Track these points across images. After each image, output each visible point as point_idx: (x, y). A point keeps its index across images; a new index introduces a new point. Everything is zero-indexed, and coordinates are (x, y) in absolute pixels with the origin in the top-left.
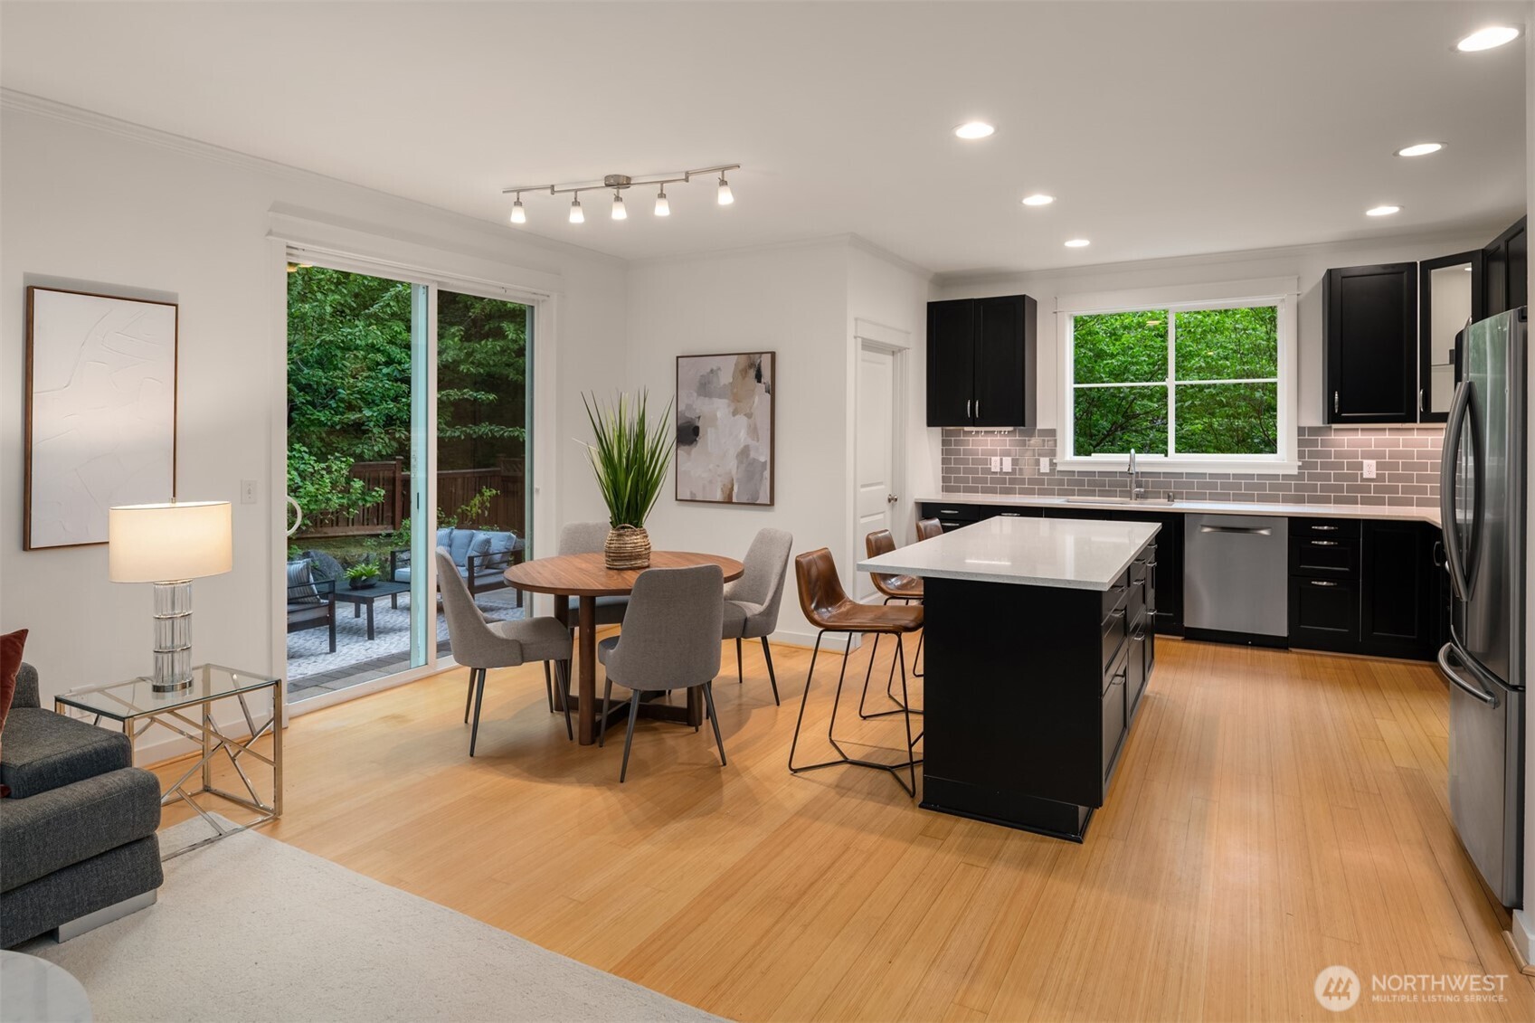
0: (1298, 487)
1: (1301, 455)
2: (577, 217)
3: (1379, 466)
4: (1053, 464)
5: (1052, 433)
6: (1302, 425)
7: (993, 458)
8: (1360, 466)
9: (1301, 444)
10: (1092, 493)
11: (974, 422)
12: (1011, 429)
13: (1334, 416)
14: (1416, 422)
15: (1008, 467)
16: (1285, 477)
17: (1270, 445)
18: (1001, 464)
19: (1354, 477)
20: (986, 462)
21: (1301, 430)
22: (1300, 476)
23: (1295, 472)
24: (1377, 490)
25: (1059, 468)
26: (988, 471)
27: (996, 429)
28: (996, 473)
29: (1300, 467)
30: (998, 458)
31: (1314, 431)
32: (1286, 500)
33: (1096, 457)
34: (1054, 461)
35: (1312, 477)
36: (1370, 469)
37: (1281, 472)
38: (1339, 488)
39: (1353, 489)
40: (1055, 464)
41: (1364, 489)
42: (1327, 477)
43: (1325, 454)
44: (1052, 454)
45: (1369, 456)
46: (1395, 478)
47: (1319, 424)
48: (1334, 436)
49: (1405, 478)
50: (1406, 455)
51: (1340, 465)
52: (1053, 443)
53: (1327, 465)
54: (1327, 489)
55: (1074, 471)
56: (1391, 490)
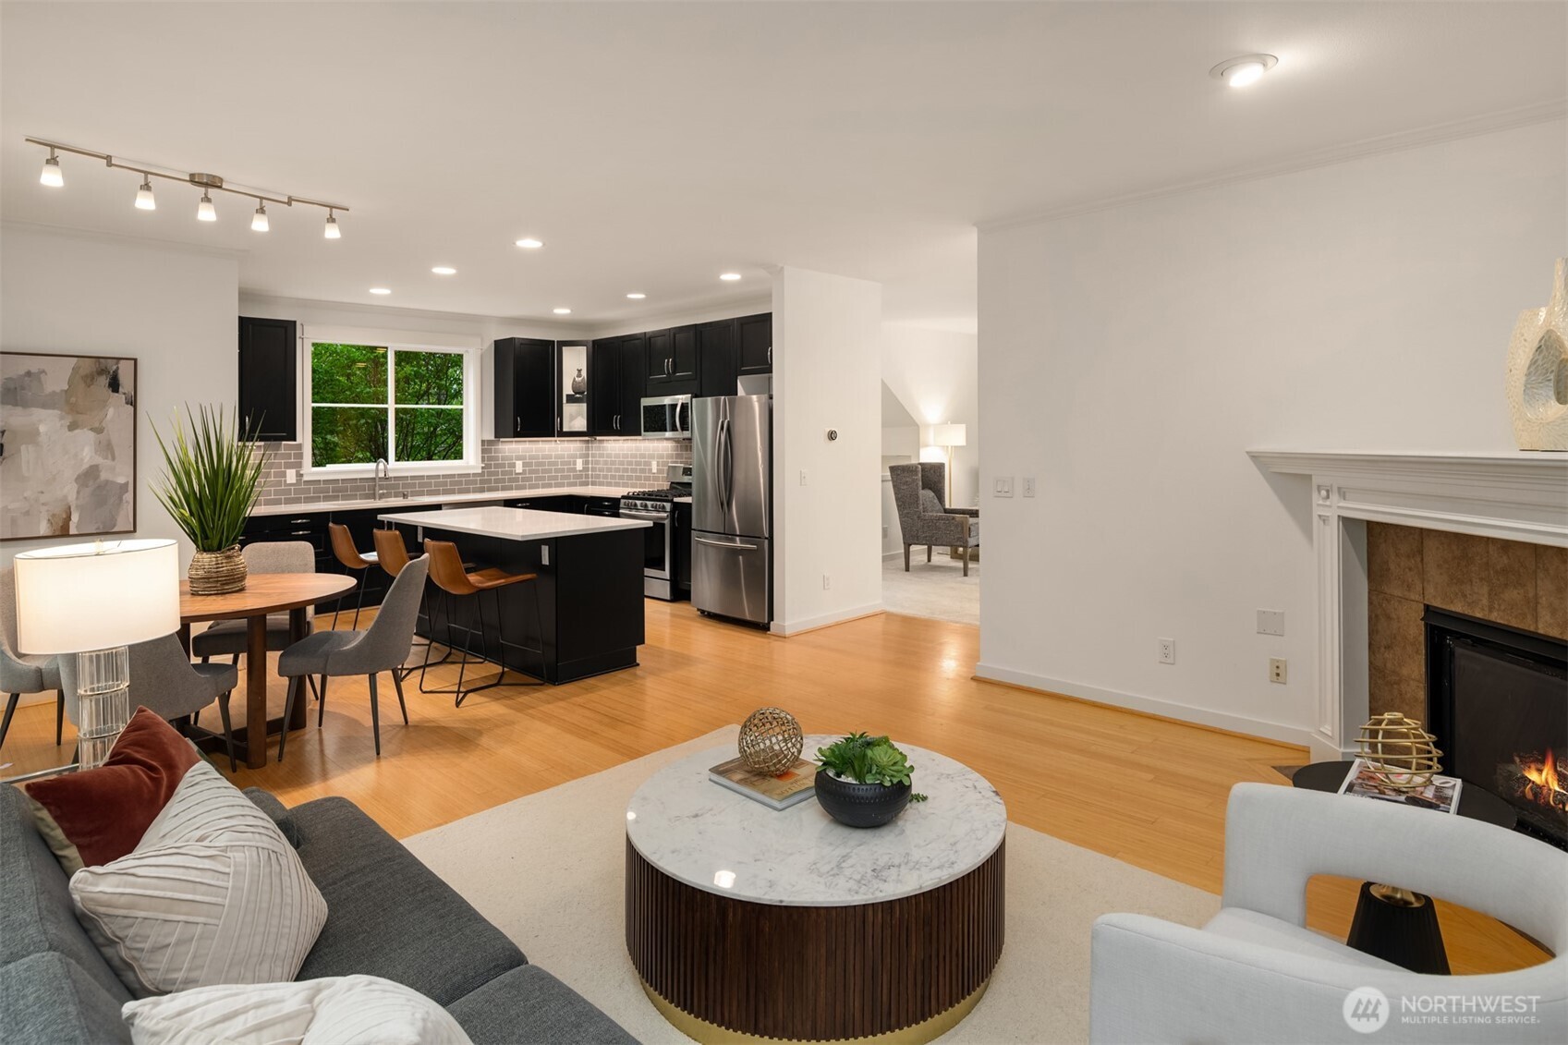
0: (482, 482)
1: (483, 460)
2: (145, 203)
3: (524, 465)
4: (299, 475)
5: (300, 447)
6: (484, 439)
8: (513, 465)
9: (484, 451)
10: (335, 498)
13: (500, 433)
14: (554, 436)
16: (474, 475)
17: (459, 455)
19: (511, 473)
21: (483, 442)
22: (482, 474)
23: (480, 471)
24: (523, 480)
25: (305, 478)
29: (483, 468)
31: (490, 442)
32: (475, 491)
33: (330, 467)
34: (301, 472)
35: (490, 474)
36: (519, 467)
37: (471, 472)
38: (504, 480)
39: (511, 480)
40: (302, 475)
41: (516, 480)
42: (497, 473)
43: (496, 458)
44: (299, 465)
45: (518, 458)
46: (531, 472)
47: (493, 438)
48: (500, 446)
49: (536, 471)
50: (536, 457)
51: (503, 466)
52: (300, 456)
53: (497, 466)
54: (497, 481)
55: (320, 481)
56: (529, 479)
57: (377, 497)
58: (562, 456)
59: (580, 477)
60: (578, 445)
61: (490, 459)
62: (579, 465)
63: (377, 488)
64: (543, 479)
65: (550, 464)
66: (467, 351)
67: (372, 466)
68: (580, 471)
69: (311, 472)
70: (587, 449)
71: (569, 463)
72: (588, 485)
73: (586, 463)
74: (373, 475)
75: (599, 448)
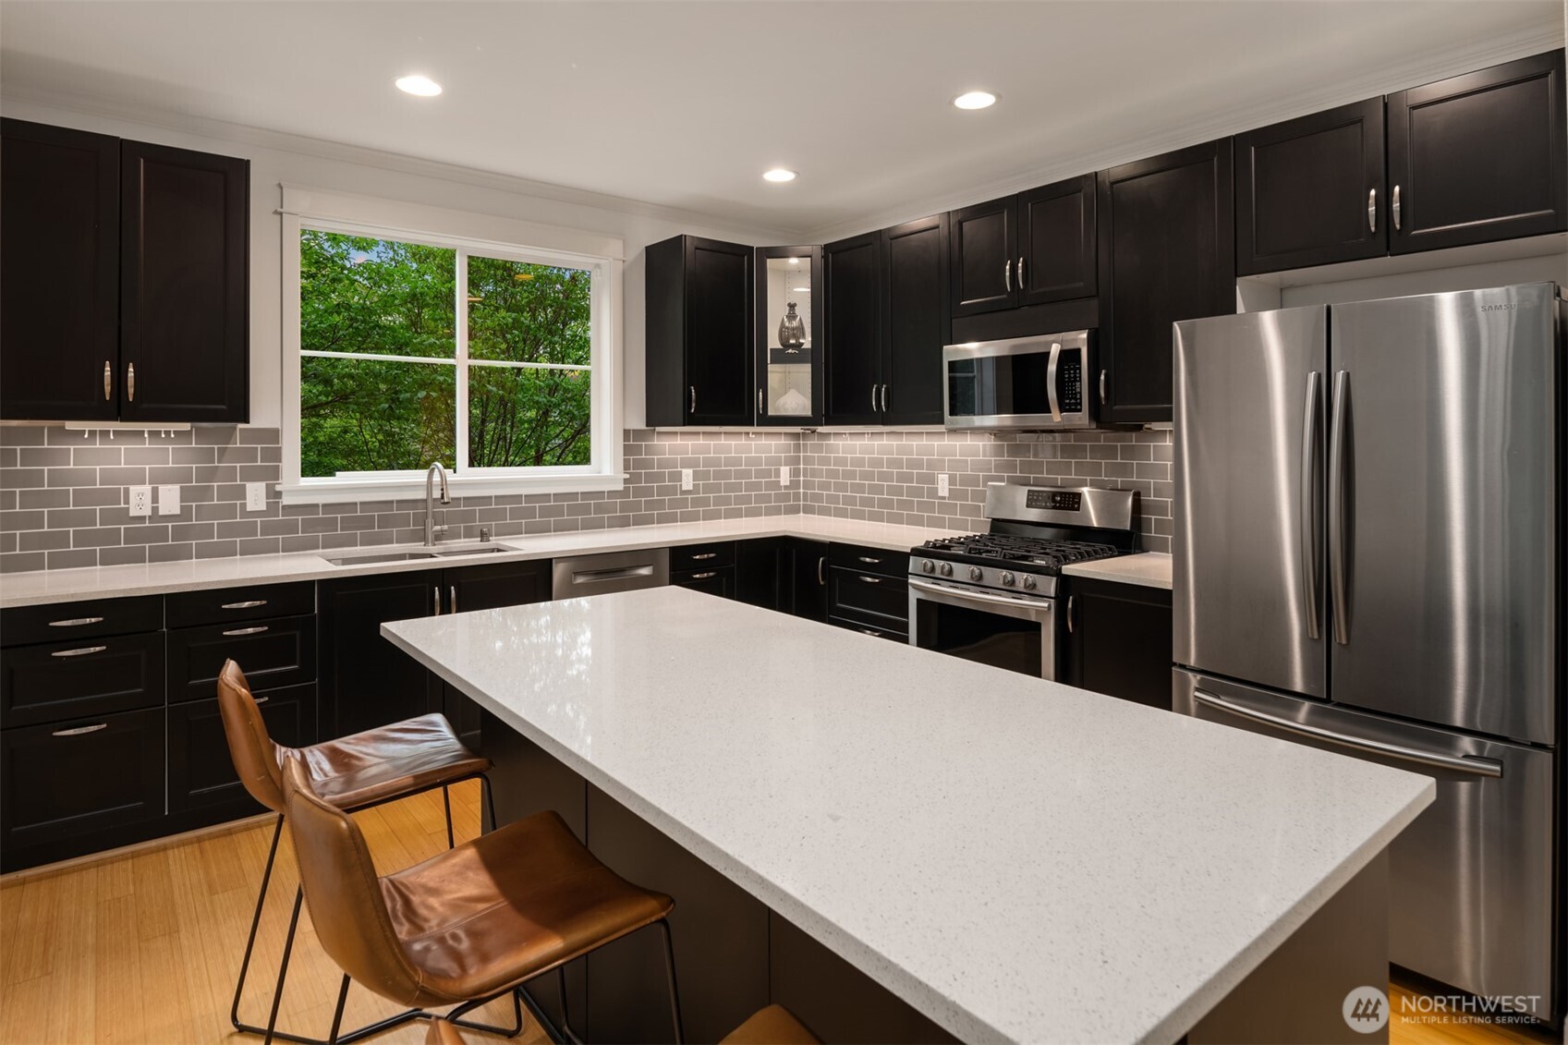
0: (624, 507)
1: (626, 467)
3: (696, 476)
4: (274, 494)
5: (273, 435)
6: (627, 428)
7: (134, 489)
8: (677, 477)
9: (627, 450)
11: (119, 409)
12: (186, 426)
13: (656, 416)
14: (753, 424)
15: (170, 500)
16: (612, 494)
17: (583, 457)
18: (155, 499)
19: (673, 490)
20: (113, 497)
21: (626, 432)
22: (624, 493)
23: (620, 487)
24: (696, 502)
25: (287, 500)
26: (123, 515)
27: (146, 427)
28: (142, 519)
29: (625, 481)
30: (147, 488)
31: (638, 434)
33: (343, 478)
34: (278, 488)
35: (638, 492)
36: (687, 480)
37: (606, 488)
38: (661, 504)
39: (673, 504)
40: (279, 495)
41: (683, 503)
42: (648, 491)
43: (647, 464)
44: (274, 474)
45: (686, 464)
46: (708, 488)
47: (642, 426)
48: (657, 442)
49: (716, 488)
50: (716, 462)
51: (660, 477)
52: (276, 455)
53: (650, 478)
54: (650, 505)
55: (317, 505)
56: (705, 502)
57: (430, 536)
58: (757, 461)
59: (786, 497)
60: (783, 441)
61: (639, 464)
62: (785, 477)
63: (430, 521)
64: (726, 501)
65: (740, 474)
66: (598, 266)
67: (419, 476)
68: (786, 487)
69: (300, 487)
70: (797, 448)
71: (767, 473)
72: (799, 512)
73: (795, 473)
74: (421, 495)
75: (819, 448)
